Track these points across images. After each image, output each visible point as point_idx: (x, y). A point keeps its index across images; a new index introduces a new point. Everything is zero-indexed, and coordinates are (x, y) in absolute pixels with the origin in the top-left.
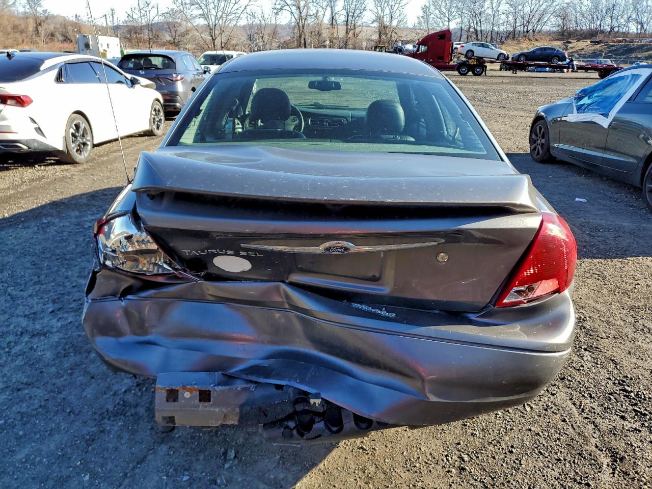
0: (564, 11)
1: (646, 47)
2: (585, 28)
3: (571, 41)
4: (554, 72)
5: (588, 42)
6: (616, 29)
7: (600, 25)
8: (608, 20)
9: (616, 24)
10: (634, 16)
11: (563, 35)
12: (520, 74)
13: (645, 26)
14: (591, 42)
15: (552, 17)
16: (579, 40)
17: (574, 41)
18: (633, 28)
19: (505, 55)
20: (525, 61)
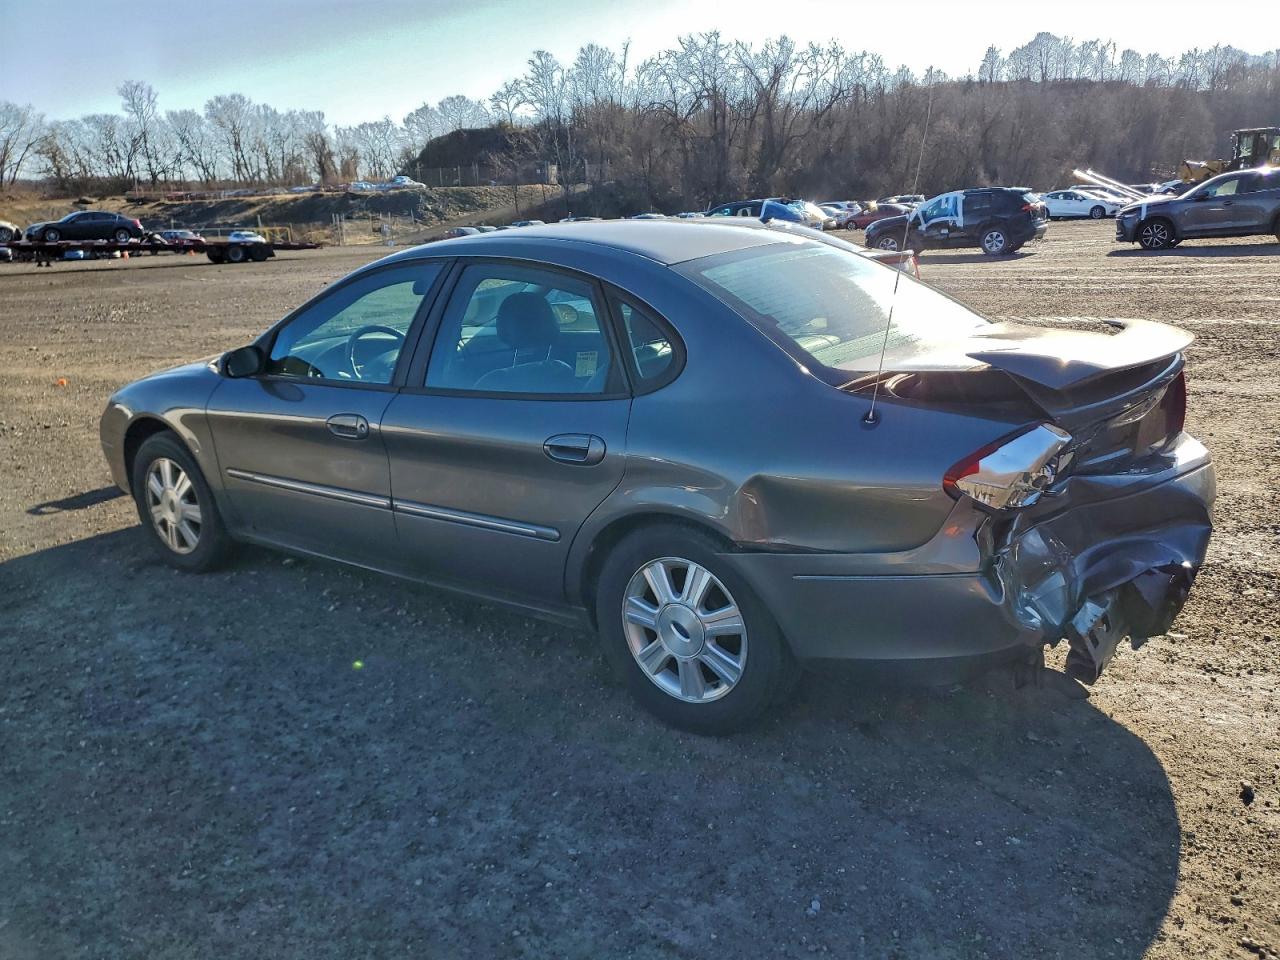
0: (50, 143)
1: (234, 206)
2: (100, 174)
3: (85, 198)
4: (97, 258)
5: (122, 202)
6: (161, 177)
7: (129, 167)
8: (141, 162)
9: (159, 169)
10: (186, 153)
11: (63, 188)
12: (56, 266)
13: (211, 170)
14: (128, 200)
15: (27, 154)
16: (102, 198)
17: (94, 200)
18: (192, 174)
19: (11, 231)
20: (60, 239)
